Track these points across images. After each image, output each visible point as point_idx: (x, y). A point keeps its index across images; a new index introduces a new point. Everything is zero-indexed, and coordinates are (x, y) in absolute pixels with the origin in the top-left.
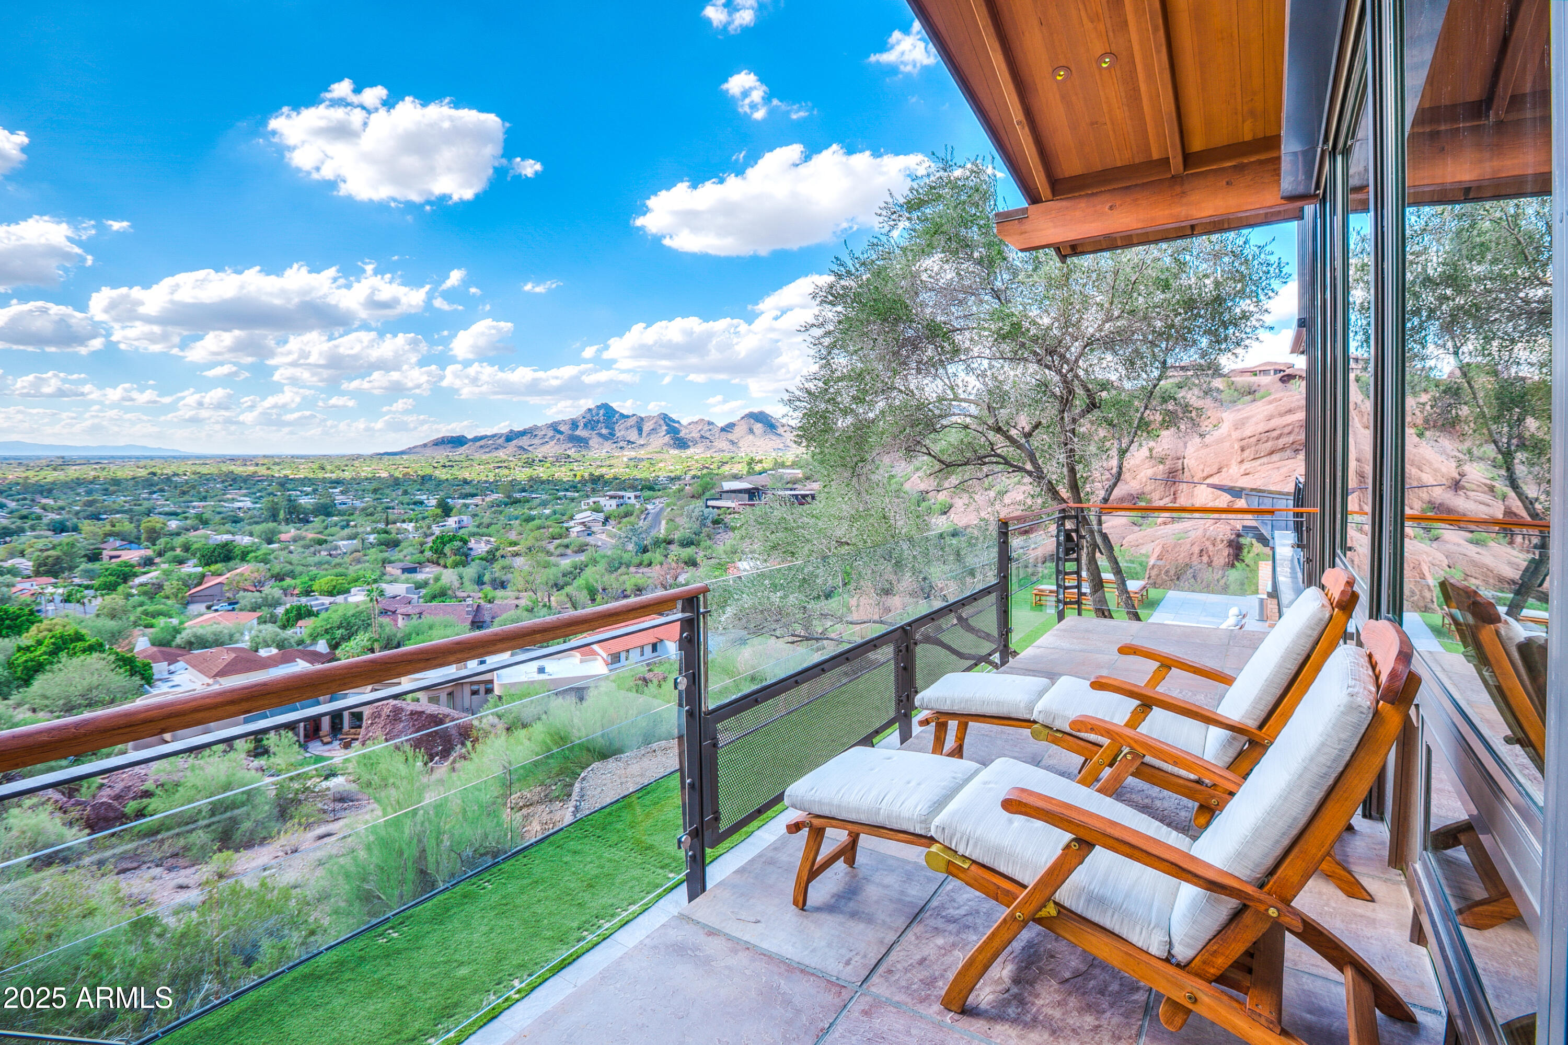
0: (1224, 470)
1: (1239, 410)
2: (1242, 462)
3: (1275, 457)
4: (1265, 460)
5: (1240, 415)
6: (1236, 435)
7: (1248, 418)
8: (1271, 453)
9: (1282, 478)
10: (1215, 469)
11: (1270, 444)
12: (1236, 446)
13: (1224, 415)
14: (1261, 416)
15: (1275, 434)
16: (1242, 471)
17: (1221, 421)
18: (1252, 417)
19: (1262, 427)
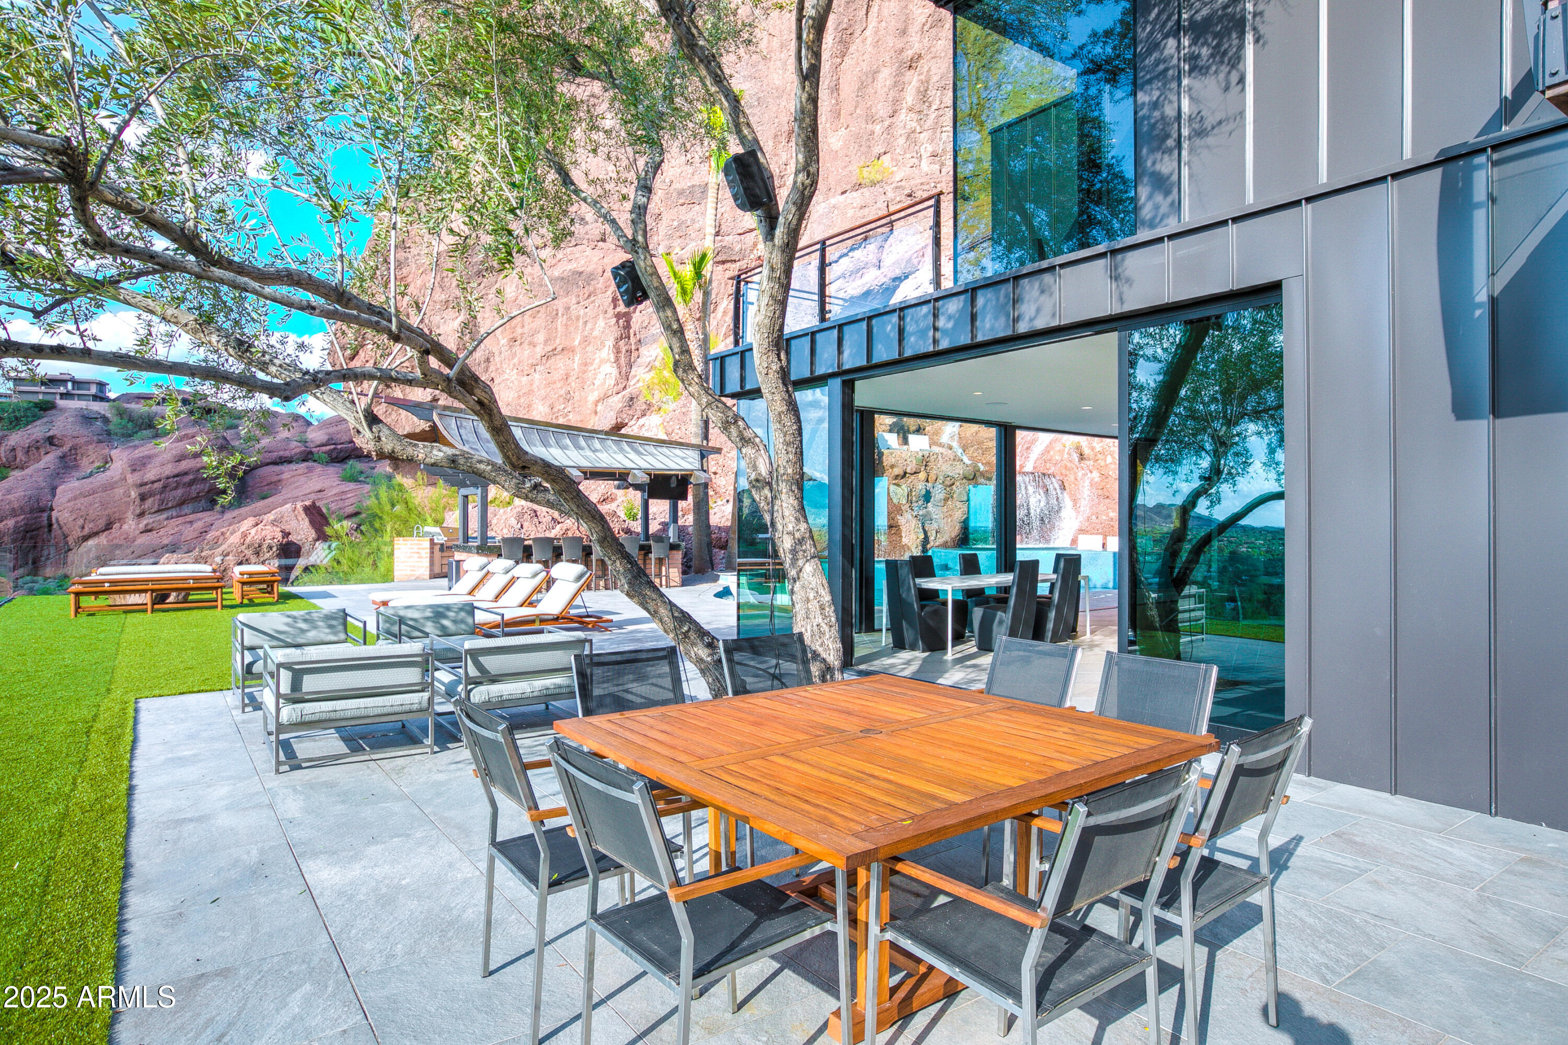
0: (117, 525)
1: (136, 447)
2: (142, 515)
3: (186, 509)
4: (174, 512)
5: (138, 453)
6: (132, 479)
7: (150, 457)
8: (181, 504)
9: (196, 534)
10: (102, 523)
11: (180, 492)
12: (133, 494)
13: (114, 453)
14: (168, 456)
15: (187, 479)
16: (142, 526)
17: (107, 460)
18: (156, 455)
19: (169, 470)
